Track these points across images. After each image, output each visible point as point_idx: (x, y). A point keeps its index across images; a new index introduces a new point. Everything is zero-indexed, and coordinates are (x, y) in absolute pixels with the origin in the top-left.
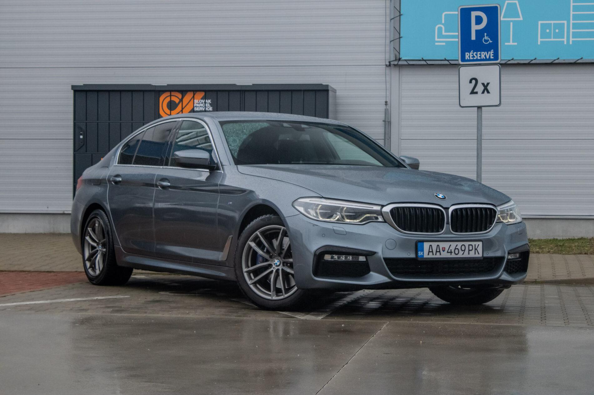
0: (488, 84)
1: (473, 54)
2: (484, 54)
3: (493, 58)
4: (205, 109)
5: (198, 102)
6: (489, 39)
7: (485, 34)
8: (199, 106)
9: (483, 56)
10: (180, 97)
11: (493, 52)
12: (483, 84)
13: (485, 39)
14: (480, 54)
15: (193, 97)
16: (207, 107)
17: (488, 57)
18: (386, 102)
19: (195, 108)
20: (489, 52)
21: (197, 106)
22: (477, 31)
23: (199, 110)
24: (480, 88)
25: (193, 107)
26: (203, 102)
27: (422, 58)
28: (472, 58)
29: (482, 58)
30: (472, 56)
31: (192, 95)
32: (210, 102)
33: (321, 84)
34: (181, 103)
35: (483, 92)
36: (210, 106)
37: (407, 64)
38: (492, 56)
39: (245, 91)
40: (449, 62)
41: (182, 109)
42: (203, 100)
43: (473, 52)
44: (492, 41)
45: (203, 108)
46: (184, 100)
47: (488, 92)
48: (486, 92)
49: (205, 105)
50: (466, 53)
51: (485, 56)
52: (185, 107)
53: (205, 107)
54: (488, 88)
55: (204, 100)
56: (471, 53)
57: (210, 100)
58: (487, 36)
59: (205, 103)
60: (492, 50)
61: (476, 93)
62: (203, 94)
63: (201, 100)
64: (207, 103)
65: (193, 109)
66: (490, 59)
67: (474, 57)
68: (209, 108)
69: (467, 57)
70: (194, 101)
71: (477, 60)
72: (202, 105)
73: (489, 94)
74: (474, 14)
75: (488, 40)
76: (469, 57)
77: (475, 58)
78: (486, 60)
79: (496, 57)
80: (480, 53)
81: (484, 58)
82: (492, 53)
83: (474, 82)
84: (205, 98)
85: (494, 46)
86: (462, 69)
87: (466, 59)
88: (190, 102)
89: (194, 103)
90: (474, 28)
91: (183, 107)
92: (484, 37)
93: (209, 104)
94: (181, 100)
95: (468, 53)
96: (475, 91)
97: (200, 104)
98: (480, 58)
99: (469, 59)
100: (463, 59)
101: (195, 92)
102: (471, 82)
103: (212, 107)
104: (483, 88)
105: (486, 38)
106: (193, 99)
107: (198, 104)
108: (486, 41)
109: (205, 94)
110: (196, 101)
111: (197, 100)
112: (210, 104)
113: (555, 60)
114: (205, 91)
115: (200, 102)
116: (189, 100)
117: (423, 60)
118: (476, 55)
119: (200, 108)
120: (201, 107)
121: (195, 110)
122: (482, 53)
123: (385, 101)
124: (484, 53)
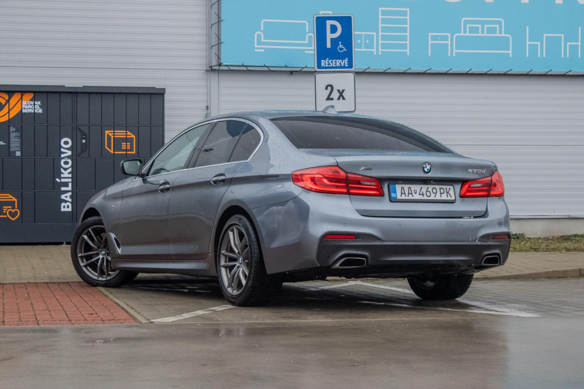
0: (343, 91)
1: (328, 62)
2: (339, 62)
3: (347, 66)
4: (34, 111)
5: (27, 104)
6: (344, 47)
7: (340, 43)
8: (27, 108)
9: (338, 64)
10: (7, 98)
11: (347, 60)
12: (339, 91)
13: (339, 47)
14: (335, 62)
15: (21, 98)
16: (36, 109)
17: (343, 65)
18: (207, 107)
19: (23, 110)
20: (344, 60)
21: (25, 108)
22: (332, 40)
23: (27, 112)
24: (335, 95)
25: (21, 109)
26: (32, 104)
27: (243, 64)
28: (328, 66)
29: (337, 66)
30: (328, 63)
31: (21, 96)
32: (40, 104)
33: (155, 87)
34: (8, 105)
35: (339, 99)
36: (40, 108)
37: (228, 69)
38: (347, 64)
39: (77, 93)
40: (268, 68)
41: (9, 110)
42: (31, 102)
43: (329, 60)
44: (346, 50)
45: (32, 110)
46: (10, 101)
47: (344, 99)
48: (341, 98)
49: (34, 107)
50: (322, 61)
51: (340, 64)
52: (12, 108)
53: (34, 109)
54: (344, 94)
55: (33, 102)
56: (327, 61)
57: (40, 102)
58: (341, 45)
59: (34, 104)
60: (347, 58)
61: (332, 99)
62: (31, 95)
63: (30, 102)
64: (36, 105)
65: (21, 110)
66: (344, 67)
67: (329, 64)
68: (38, 110)
69: (323, 64)
70: (22, 103)
71: (333, 67)
72: (31, 107)
73: (344, 100)
74: (329, 23)
75: (343, 49)
76: (325, 64)
77: (330, 66)
78: (341, 67)
79: (350, 65)
80: (335, 60)
81: (339, 66)
82: (347, 62)
83: (329, 88)
84: (34, 99)
85: (349, 55)
86: (318, 76)
87: (322, 66)
88: (18, 104)
89: (22, 105)
90: (330, 36)
91: (10, 108)
92: (339, 45)
93: (38, 106)
94: (8, 101)
95: (324, 61)
96: (331, 97)
97: (28, 106)
98: (335, 66)
99: (324, 66)
100: (319, 66)
101: (23, 93)
102: (326, 88)
103: (42, 110)
104: (338, 94)
105: (341, 46)
106: (20, 101)
107: (26, 106)
108: (341, 49)
109: (34, 96)
110: (24, 103)
111: (26, 102)
112: (40, 106)
113: (366, 69)
114: (34, 92)
115: (29, 104)
116: (17, 101)
117: (243, 66)
118: (332, 62)
119: (29, 110)
120: (29, 108)
121: (23, 112)
122: (337, 60)
123: (206, 105)
124: (339, 60)
